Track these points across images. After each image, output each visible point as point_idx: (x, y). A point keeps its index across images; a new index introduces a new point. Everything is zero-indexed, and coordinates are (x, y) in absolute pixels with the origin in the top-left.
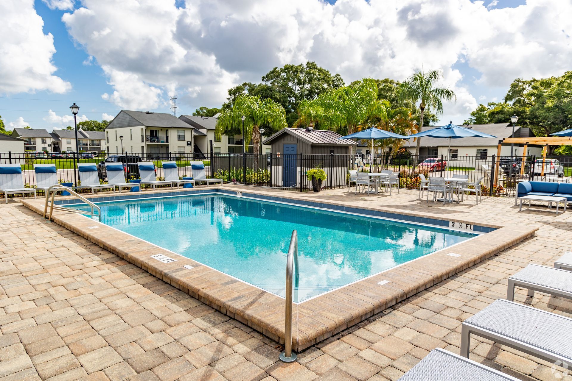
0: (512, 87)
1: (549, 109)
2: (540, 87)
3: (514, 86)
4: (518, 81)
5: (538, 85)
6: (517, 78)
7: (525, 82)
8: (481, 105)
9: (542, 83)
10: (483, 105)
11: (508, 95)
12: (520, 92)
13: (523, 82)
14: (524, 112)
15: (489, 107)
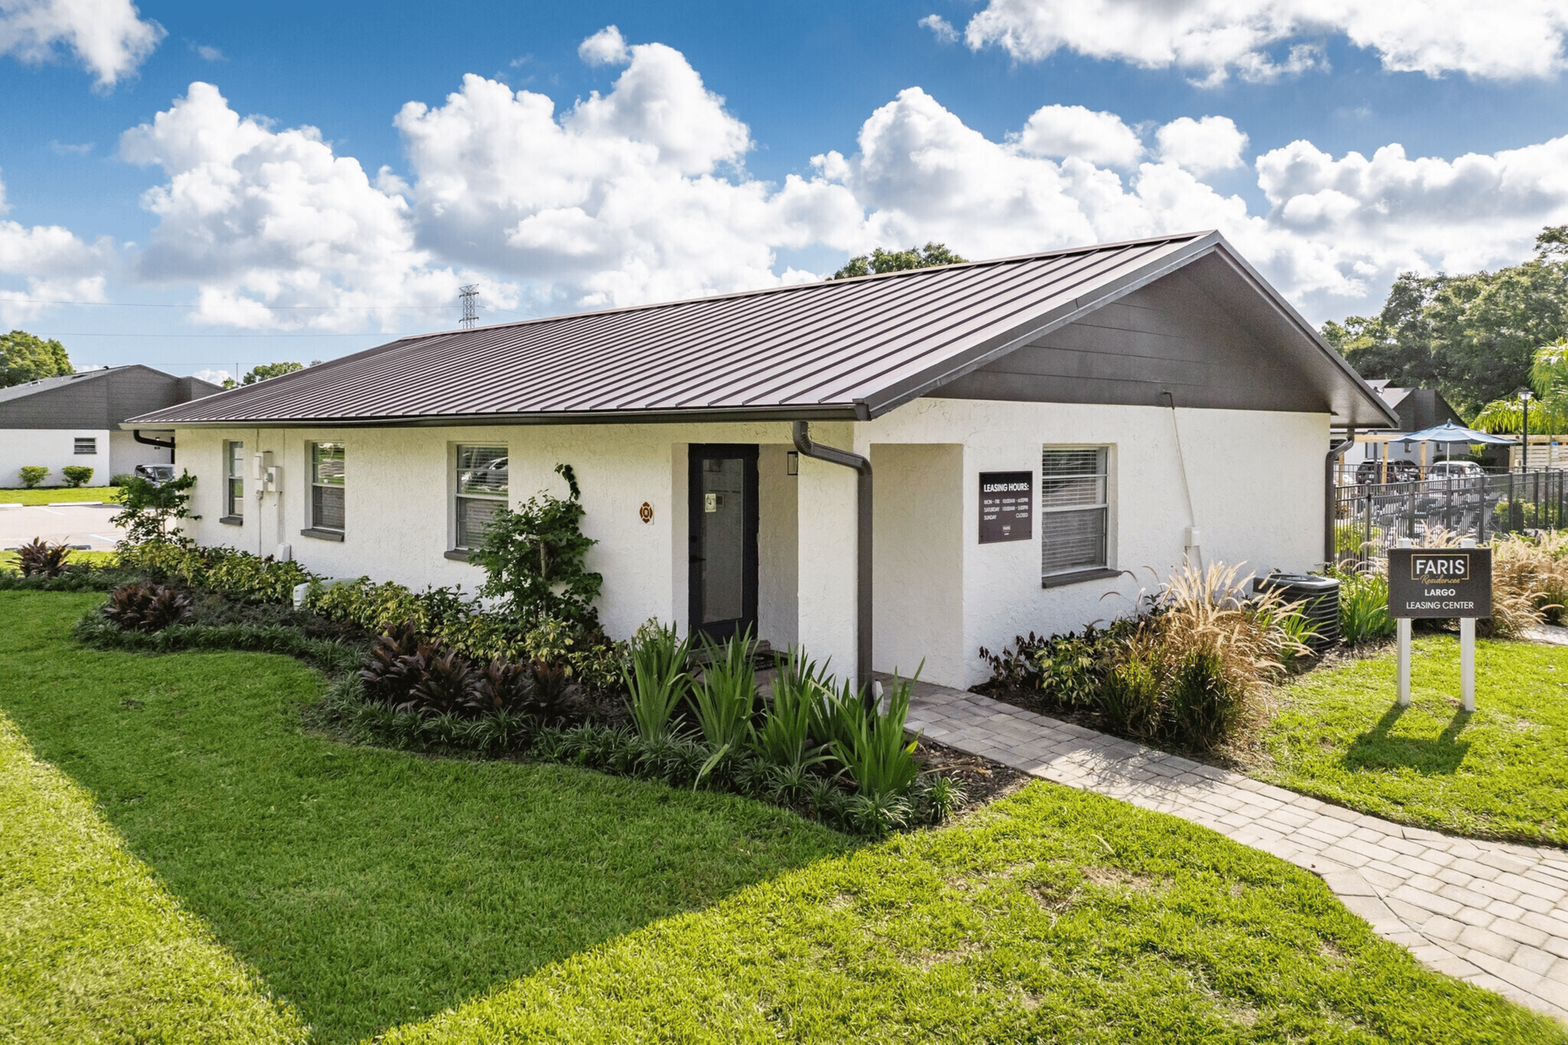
0: (1395, 291)
1: (1472, 350)
2: (1452, 297)
3: (1400, 290)
4: (1408, 279)
5: (1449, 293)
6: (1404, 272)
7: (1423, 280)
8: (1329, 323)
9: (1458, 292)
10: (1335, 322)
11: (1388, 310)
12: (1414, 303)
13: (1419, 281)
14: (1424, 350)
15: (1350, 329)
